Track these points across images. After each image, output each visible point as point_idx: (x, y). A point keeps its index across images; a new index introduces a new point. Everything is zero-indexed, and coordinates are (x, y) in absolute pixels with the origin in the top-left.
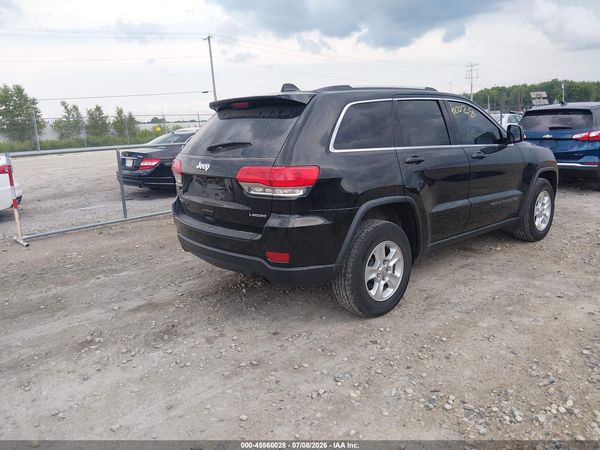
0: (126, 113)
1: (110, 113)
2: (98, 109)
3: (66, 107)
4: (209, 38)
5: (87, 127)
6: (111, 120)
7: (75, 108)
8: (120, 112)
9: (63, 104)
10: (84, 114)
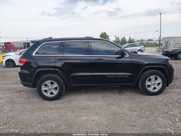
0: (131, 39)
1: (127, 39)
2: (124, 38)
3: (116, 38)
4: (161, 14)
5: (121, 43)
6: (127, 41)
7: (118, 37)
8: (130, 38)
9: (116, 37)
10: (120, 39)
